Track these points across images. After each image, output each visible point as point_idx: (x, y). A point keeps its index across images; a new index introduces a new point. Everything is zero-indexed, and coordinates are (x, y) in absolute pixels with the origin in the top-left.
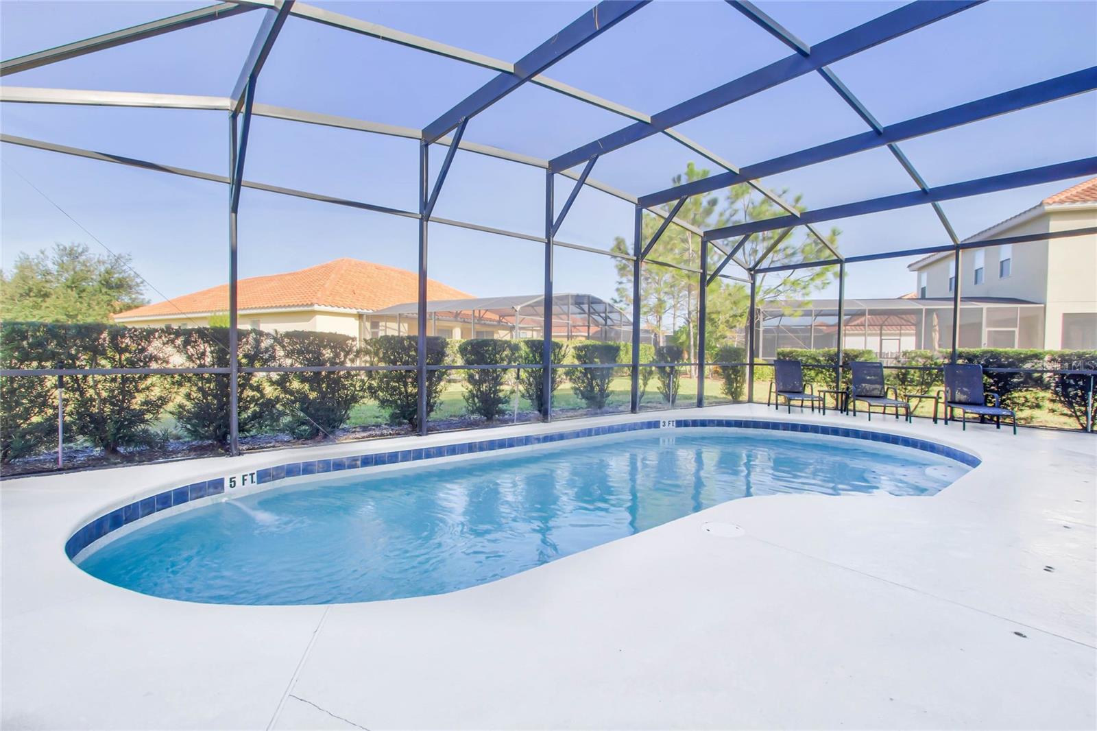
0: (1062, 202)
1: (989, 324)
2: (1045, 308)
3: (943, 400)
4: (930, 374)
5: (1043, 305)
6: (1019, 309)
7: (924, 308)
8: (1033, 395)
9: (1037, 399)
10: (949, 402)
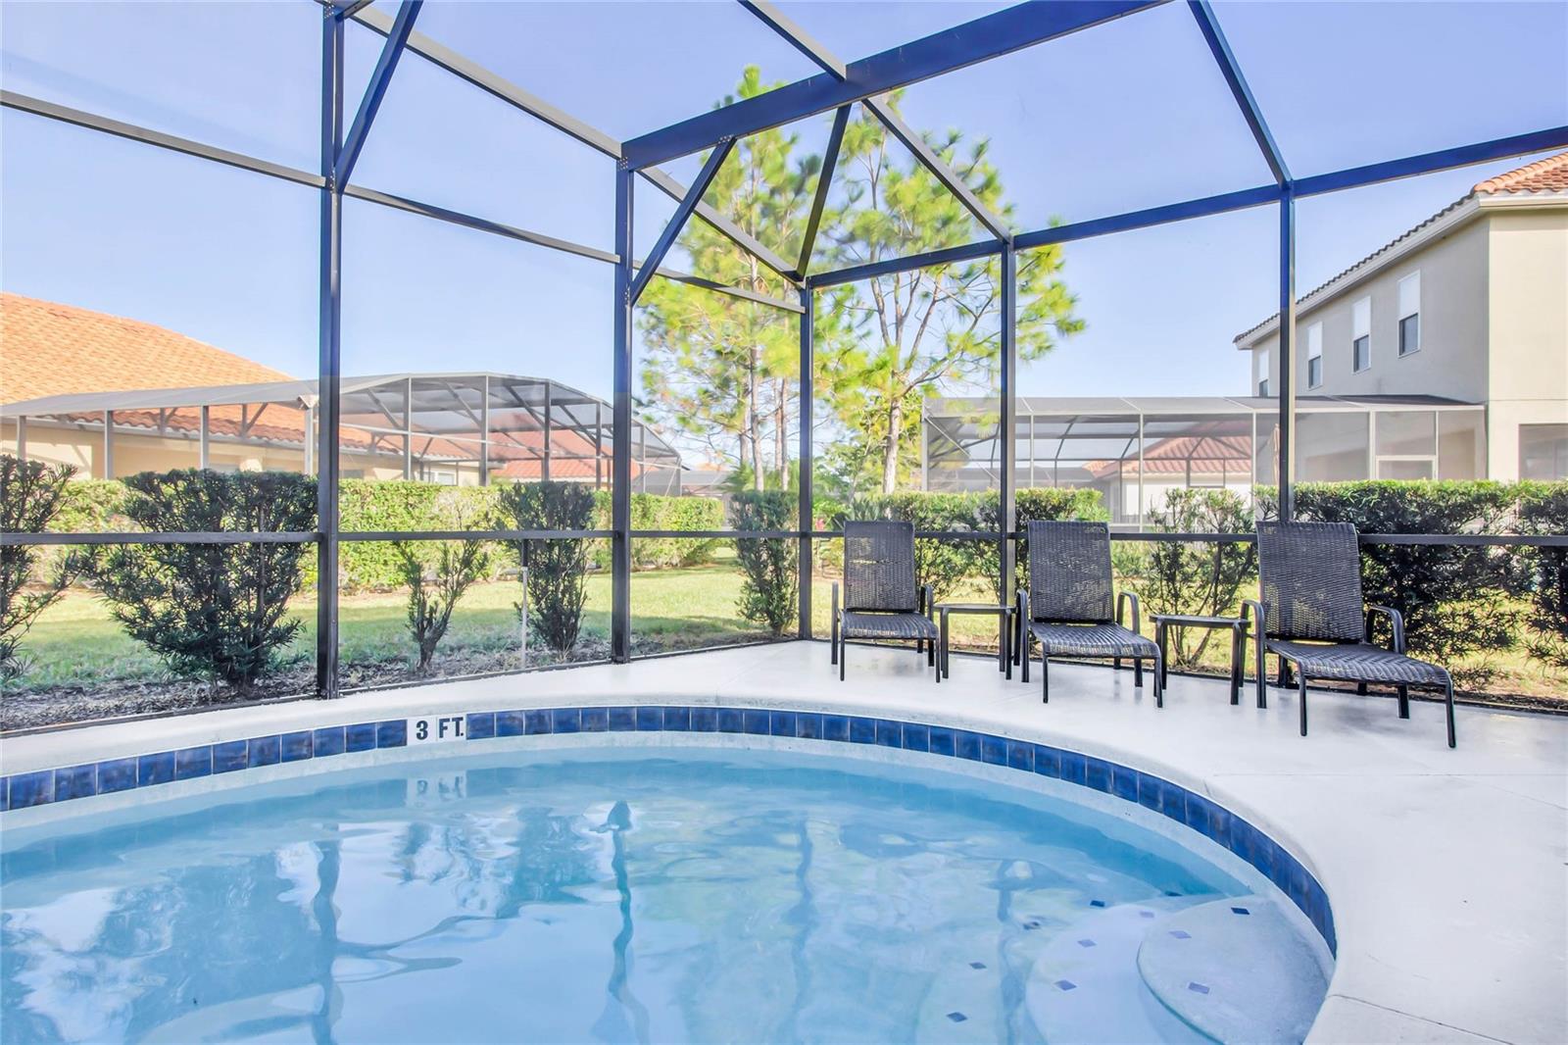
0: (1511, 190)
1: (1383, 449)
2: (1486, 412)
3: (1252, 631)
4: (1233, 554)
5: (1482, 408)
6: (1437, 414)
7: (1255, 412)
8: (1488, 608)
9: (1499, 617)
10: (1270, 635)
